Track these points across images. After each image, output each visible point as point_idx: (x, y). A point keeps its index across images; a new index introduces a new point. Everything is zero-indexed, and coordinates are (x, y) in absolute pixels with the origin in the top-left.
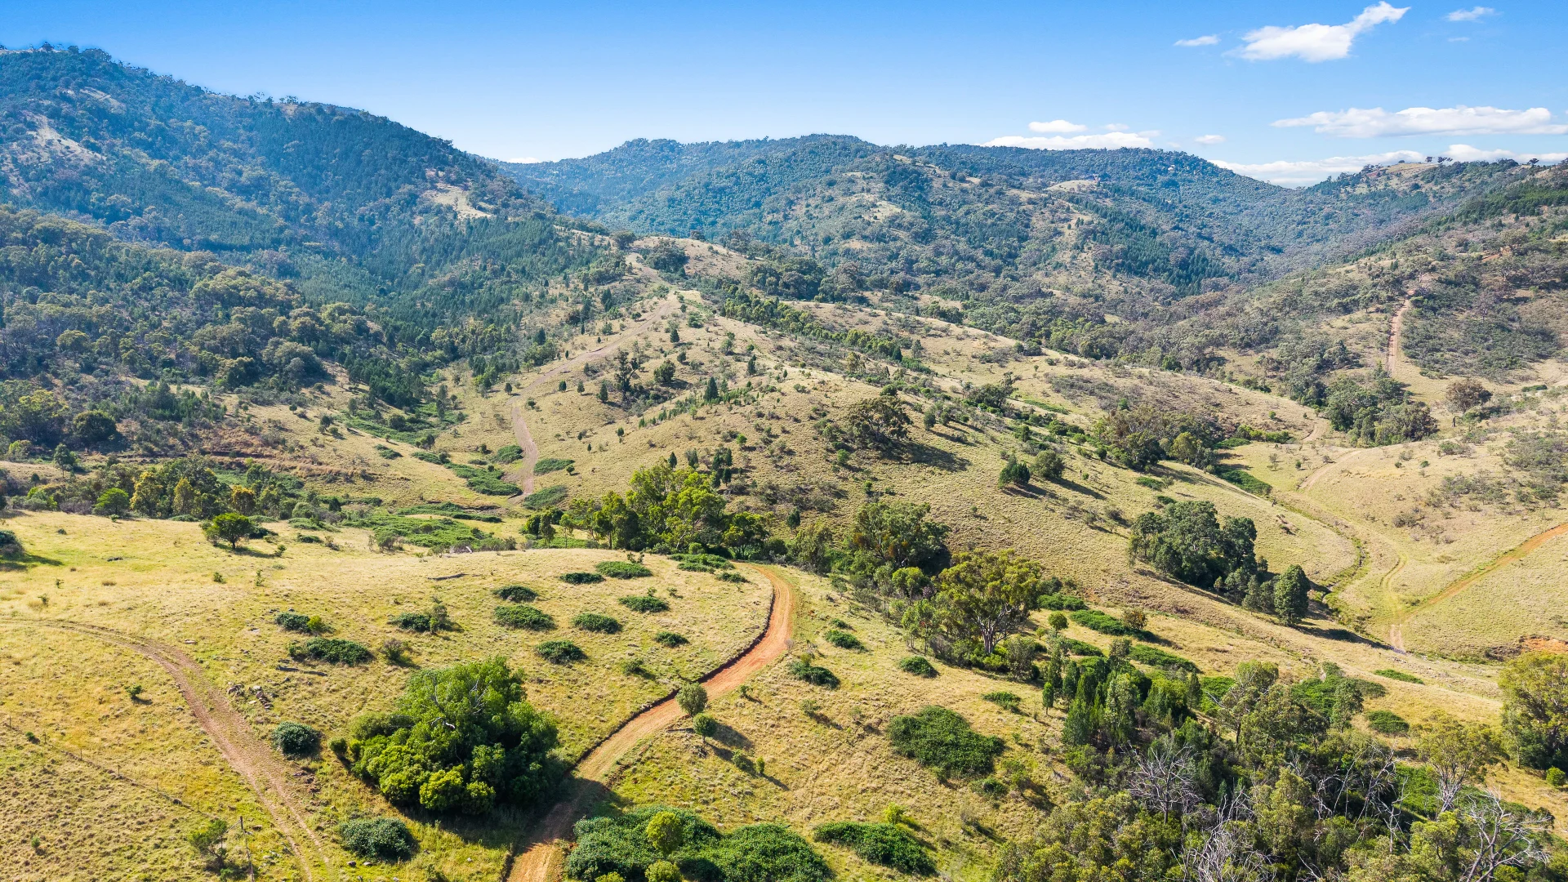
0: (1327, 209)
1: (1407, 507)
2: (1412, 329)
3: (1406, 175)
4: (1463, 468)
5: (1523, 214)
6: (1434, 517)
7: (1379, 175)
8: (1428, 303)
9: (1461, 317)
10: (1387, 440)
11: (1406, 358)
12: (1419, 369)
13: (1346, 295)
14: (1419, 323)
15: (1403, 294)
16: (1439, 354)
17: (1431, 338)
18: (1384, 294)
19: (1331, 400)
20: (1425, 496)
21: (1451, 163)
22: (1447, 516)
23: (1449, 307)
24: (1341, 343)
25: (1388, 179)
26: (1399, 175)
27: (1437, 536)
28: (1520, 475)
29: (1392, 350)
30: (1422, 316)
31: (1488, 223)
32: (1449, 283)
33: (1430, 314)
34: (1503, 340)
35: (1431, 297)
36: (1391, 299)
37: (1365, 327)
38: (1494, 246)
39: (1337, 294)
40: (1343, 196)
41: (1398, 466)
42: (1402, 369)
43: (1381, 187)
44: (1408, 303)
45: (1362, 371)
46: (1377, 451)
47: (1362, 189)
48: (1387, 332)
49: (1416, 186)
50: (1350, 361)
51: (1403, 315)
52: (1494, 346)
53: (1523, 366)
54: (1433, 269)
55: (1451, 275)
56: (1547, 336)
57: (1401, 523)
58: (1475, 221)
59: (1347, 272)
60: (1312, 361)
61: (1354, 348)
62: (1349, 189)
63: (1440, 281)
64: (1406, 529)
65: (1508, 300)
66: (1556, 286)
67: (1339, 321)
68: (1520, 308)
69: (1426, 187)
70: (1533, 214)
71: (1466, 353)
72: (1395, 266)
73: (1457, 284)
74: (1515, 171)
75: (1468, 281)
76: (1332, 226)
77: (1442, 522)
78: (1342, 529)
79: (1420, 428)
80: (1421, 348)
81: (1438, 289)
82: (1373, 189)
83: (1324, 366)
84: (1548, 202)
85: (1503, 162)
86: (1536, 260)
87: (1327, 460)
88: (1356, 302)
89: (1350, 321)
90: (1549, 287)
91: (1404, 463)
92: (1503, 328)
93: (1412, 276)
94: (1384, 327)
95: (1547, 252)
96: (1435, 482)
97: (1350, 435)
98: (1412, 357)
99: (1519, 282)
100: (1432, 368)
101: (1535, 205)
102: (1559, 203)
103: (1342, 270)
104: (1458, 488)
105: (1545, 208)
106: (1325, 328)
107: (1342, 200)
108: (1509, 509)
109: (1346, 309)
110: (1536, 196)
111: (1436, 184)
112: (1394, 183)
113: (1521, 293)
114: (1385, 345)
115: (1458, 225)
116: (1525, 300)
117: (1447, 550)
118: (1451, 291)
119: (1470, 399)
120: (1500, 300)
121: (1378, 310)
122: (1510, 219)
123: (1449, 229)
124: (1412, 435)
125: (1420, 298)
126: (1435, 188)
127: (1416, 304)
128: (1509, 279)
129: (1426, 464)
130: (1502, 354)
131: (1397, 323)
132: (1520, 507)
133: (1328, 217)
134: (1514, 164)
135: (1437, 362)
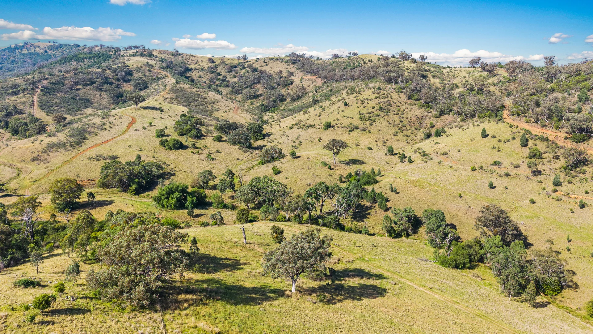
0: (12, 58)
1: (35, 155)
2: (42, 100)
3: (42, 47)
4: (54, 140)
5: (79, 62)
6: (44, 156)
7: (31, 46)
8: (46, 91)
9: (59, 95)
10: (31, 136)
11: (40, 110)
12: (45, 113)
13: (15, 88)
14: (44, 98)
15: (37, 88)
16: (52, 108)
17: (49, 102)
18: (29, 88)
19: (10, 125)
20: (41, 150)
21: (58, 44)
22: (48, 155)
23: (54, 92)
24: (14, 105)
25: (35, 48)
26: (39, 47)
27: (45, 161)
28: (71, 140)
29: (35, 107)
30: (44, 95)
31: (68, 64)
32: (53, 83)
33: (48, 94)
34: (74, 102)
35: (47, 88)
36: (32, 89)
37: (23, 100)
38: (68, 72)
39: (11, 88)
40: (18, 53)
41: (33, 143)
42: (39, 114)
43: (33, 51)
44: (39, 91)
45: (24, 115)
46: (27, 140)
47: (25, 51)
48: (32, 101)
49: (46, 52)
50: (20, 112)
51: (38, 95)
52: (71, 104)
53: (81, 110)
54: (47, 79)
55: (54, 81)
56: (88, 100)
57: (33, 160)
58: (63, 64)
59: (15, 80)
60: (3, 113)
61: (20, 107)
62: (20, 51)
63: (50, 83)
64: (36, 162)
65: (75, 89)
66: (88, 85)
67: (13, 98)
68: (79, 92)
69: (50, 52)
70: (82, 62)
71: (62, 107)
72: (34, 78)
73: (56, 84)
74: (80, 48)
75: (59, 83)
76: (15, 65)
77: (47, 157)
78: (13, 166)
79: (42, 130)
80: (45, 106)
81: (50, 86)
82: (30, 52)
83: (8, 115)
84: (86, 58)
85: (75, 45)
86: (80, 76)
87: (7, 145)
88: (19, 91)
89: (18, 98)
90: (87, 85)
91: (35, 142)
92: (74, 99)
93: (40, 81)
94: (31, 99)
95: (84, 73)
96: (44, 145)
97: (18, 137)
98: (43, 109)
99: (77, 83)
100: (50, 113)
101: (82, 59)
102: (89, 59)
103: (13, 79)
104: (51, 146)
105: (85, 60)
106: (8, 101)
107: (18, 55)
108: (67, 150)
109: (16, 94)
110: (82, 56)
111: (53, 51)
112: (37, 50)
113: (78, 87)
114: (32, 106)
115: (58, 64)
116: (79, 89)
117: (48, 165)
118: (54, 86)
119: (60, 120)
120: (71, 89)
121: (28, 94)
122: (75, 63)
123: (55, 66)
124: (39, 133)
125: (43, 89)
126: (53, 53)
127: (42, 90)
128: (74, 82)
129: (42, 141)
130: (74, 107)
131: (36, 98)
132: (70, 148)
133: (13, 61)
134: (79, 46)
135: (52, 111)
